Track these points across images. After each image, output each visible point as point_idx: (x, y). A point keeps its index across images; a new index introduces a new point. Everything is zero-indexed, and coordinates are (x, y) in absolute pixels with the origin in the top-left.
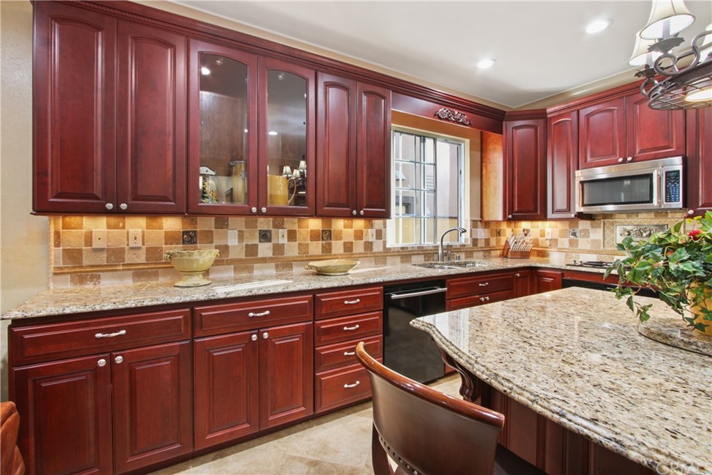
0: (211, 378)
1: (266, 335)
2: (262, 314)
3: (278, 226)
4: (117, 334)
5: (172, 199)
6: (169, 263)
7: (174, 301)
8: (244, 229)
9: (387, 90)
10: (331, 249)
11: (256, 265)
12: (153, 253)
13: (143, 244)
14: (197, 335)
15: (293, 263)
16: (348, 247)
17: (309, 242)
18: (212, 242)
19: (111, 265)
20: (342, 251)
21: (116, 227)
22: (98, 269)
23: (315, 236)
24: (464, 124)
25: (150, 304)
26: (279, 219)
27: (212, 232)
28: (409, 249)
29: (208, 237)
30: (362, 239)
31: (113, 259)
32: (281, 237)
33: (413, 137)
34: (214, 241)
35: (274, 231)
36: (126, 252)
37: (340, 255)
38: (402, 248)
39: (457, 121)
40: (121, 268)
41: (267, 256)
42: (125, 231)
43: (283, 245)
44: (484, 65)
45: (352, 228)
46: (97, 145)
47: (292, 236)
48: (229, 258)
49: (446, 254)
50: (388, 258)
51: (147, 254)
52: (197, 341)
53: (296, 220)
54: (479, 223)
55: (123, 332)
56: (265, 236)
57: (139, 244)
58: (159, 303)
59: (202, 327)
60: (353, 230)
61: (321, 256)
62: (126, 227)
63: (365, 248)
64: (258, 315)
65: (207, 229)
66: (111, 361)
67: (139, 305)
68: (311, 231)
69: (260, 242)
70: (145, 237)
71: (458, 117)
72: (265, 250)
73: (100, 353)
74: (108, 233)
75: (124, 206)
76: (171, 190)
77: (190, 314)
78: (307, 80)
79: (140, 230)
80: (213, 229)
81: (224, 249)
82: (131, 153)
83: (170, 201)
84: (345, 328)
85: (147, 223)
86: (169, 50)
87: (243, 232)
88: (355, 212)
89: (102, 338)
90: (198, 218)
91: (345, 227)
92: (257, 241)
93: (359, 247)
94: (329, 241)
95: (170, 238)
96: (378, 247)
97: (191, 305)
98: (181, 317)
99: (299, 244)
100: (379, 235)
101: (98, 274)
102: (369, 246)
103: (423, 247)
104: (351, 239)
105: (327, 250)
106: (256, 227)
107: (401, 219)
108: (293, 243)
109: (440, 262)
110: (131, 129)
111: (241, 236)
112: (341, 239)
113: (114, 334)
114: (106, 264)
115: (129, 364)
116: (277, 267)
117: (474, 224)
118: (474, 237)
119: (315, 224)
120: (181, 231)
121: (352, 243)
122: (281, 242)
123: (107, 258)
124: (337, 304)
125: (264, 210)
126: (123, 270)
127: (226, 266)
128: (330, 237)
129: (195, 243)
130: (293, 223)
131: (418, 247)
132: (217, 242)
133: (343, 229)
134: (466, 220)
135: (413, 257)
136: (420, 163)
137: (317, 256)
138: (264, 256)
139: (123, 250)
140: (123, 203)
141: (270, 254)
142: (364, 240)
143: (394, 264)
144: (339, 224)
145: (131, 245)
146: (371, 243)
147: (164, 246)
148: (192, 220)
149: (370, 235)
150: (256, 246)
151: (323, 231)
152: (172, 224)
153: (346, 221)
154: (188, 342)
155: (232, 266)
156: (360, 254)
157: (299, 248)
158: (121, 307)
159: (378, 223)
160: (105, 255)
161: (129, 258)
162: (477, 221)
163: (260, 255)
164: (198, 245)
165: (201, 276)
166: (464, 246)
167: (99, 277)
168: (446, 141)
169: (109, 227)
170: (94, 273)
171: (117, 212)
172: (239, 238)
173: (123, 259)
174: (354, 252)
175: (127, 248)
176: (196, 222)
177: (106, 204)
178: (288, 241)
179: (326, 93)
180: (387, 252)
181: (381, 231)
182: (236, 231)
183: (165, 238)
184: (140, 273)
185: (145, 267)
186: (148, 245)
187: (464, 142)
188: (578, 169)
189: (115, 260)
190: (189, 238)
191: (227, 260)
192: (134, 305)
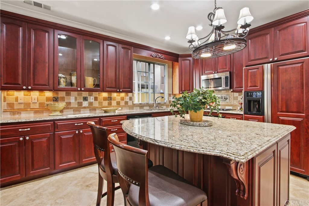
0: (61, 146)
1: (81, 131)
2: (80, 124)
3: (90, 95)
4: (27, 130)
5: (47, 85)
6: (48, 108)
7: (47, 119)
8: (77, 96)
9: (131, 47)
10: (111, 104)
11: (81, 109)
12: (41, 104)
13: (38, 101)
14: (56, 131)
15: (97, 109)
16: (118, 103)
17: (103, 101)
18: (64, 101)
19: (25, 109)
20: (116, 105)
21: (27, 95)
22: (20, 110)
23: (105, 99)
24: (163, 59)
25: (38, 120)
26: (91, 92)
27: (64, 97)
28: (143, 104)
29: (63, 99)
30: (124, 100)
31: (26, 107)
32: (91, 99)
33: (145, 63)
34: (65, 101)
35: (89, 97)
36: (31, 104)
37: (115, 106)
38: (140, 104)
39: (160, 58)
40: (29, 110)
41: (86, 106)
42: (31, 96)
43: (92, 102)
44: (168, 38)
45: (120, 96)
46: (20, 66)
47: (96, 99)
48: (71, 107)
49: (157, 106)
50: (134, 107)
51: (39, 105)
52: (56, 133)
53: (97, 93)
54: (172, 95)
55: (29, 129)
56: (85, 99)
57: (36, 101)
58: (42, 120)
59: (57, 128)
60: (120, 97)
61: (107, 106)
62: (31, 95)
63: (125, 104)
64: (79, 124)
65: (63, 96)
66: (25, 139)
67: (35, 120)
68: (104, 97)
69: (83, 101)
70: (38, 99)
71: (160, 56)
72: (85, 104)
73: (21, 136)
74: (24, 97)
75: (30, 87)
76: (47, 82)
77: (53, 124)
78: (100, 43)
79: (36, 96)
80: (65, 96)
81: (69, 103)
82: (33, 69)
83: (47, 86)
84: (112, 130)
85: (39, 94)
86: (47, 33)
87: (76, 97)
88: (118, 90)
89: (21, 131)
90: (59, 92)
91: (117, 96)
92: (82, 101)
93: (122, 103)
94: (110, 101)
95: (48, 99)
96: (130, 103)
97: (54, 121)
98: (50, 125)
99: (99, 102)
100: (131, 99)
101: (20, 112)
102: (126, 103)
103: (148, 103)
104: (120, 100)
105: (110, 104)
106: (82, 96)
107: (140, 93)
108: (96, 102)
109: (155, 109)
110: (33, 61)
111: (76, 99)
112: (115, 100)
113: (26, 130)
114: (23, 108)
115: (31, 140)
116: (90, 110)
117: (170, 95)
118: (169, 100)
119: (105, 95)
120: (52, 97)
121: (120, 102)
122: (91, 101)
123: (24, 106)
124: (109, 122)
125: (83, 89)
126: (30, 110)
127: (70, 110)
128: (111, 99)
129: (58, 101)
130: (96, 94)
131: (147, 104)
132: (66, 101)
133: (116, 97)
134: (166, 94)
135: (144, 107)
136: (148, 73)
137: (106, 106)
138: (85, 106)
139: (30, 103)
140: (29, 86)
141: (87, 105)
142: (125, 101)
143: (137, 109)
144: (115, 95)
145: (33, 102)
146: (127, 102)
147: (46, 102)
148: (57, 93)
149: (127, 99)
150: (82, 102)
151: (108, 97)
152: (49, 94)
153: (117, 94)
154: (52, 133)
155: (72, 110)
156: (123, 106)
157: (99, 103)
158: (28, 121)
159: (130, 94)
160: (23, 105)
161: (32, 106)
162: (171, 94)
163: (83, 106)
164: (59, 102)
165: (59, 112)
166: (165, 103)
167: (20, 113)
168: (159, 64)
169: (24, 95)
170: (19, 112)
171: (27, 89)
172: (75, 100)
173: (30, 107)
174: (120, 105)
175: (31, 103)
176: (58, 94)
177: (23, 86)
178: (94, 101)
179: (107, 48)
180: (134, 105)
181: (131, 97)
182: (74, 97)
183: (46, 99)
184: (36, 112)
185: (38, 109)
186: (39, 102)
187: (166, 65)
188: (202, 75)
189: (27, 107)
190: (56, 100)
191: (70, 108)
192: (33, 120)
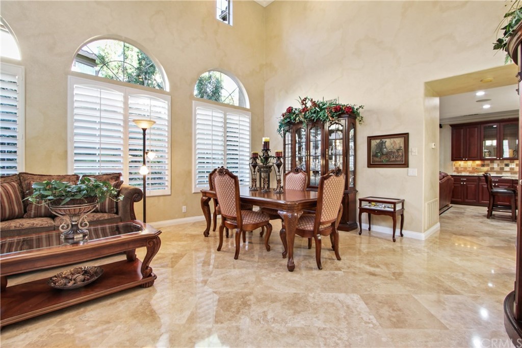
0: (483, 190)
5: (477, 157)
11: (503, 173)
12: (473, 168)
26: (512, 160)
27: (489, 164)
35: (510, 164)
40: (466, 171)
55: (466, 179)
56: (506, 165)
62: (467, 163)
66: (463, 183)
70: (472, 165)
72: (507, 169)
74: (464, 164)
81: (493, 168)
82: (468, 149)
85: (472, 162)
89: (462, 180)
95: (478, 165)
98: (477, 178)
106: (503, 163)
108: (517, 167)
111: (498, 165)
115: (467, 184)
116: (511, 174)
120: (481, 164)
122: (512, 167)
123: (464, 169)
130: (517, 162)
145: (469, 167)
147: (476, 167)
148: (483, 161)
150: (504, 168)
152: (478, 162)
154: (478, 183)
155: (495, 172)
161: (468, 169)
164: (485, 167)
167: (462, 171)
171: (465, 160)
177: (463, 158)
184: (471, 172)
